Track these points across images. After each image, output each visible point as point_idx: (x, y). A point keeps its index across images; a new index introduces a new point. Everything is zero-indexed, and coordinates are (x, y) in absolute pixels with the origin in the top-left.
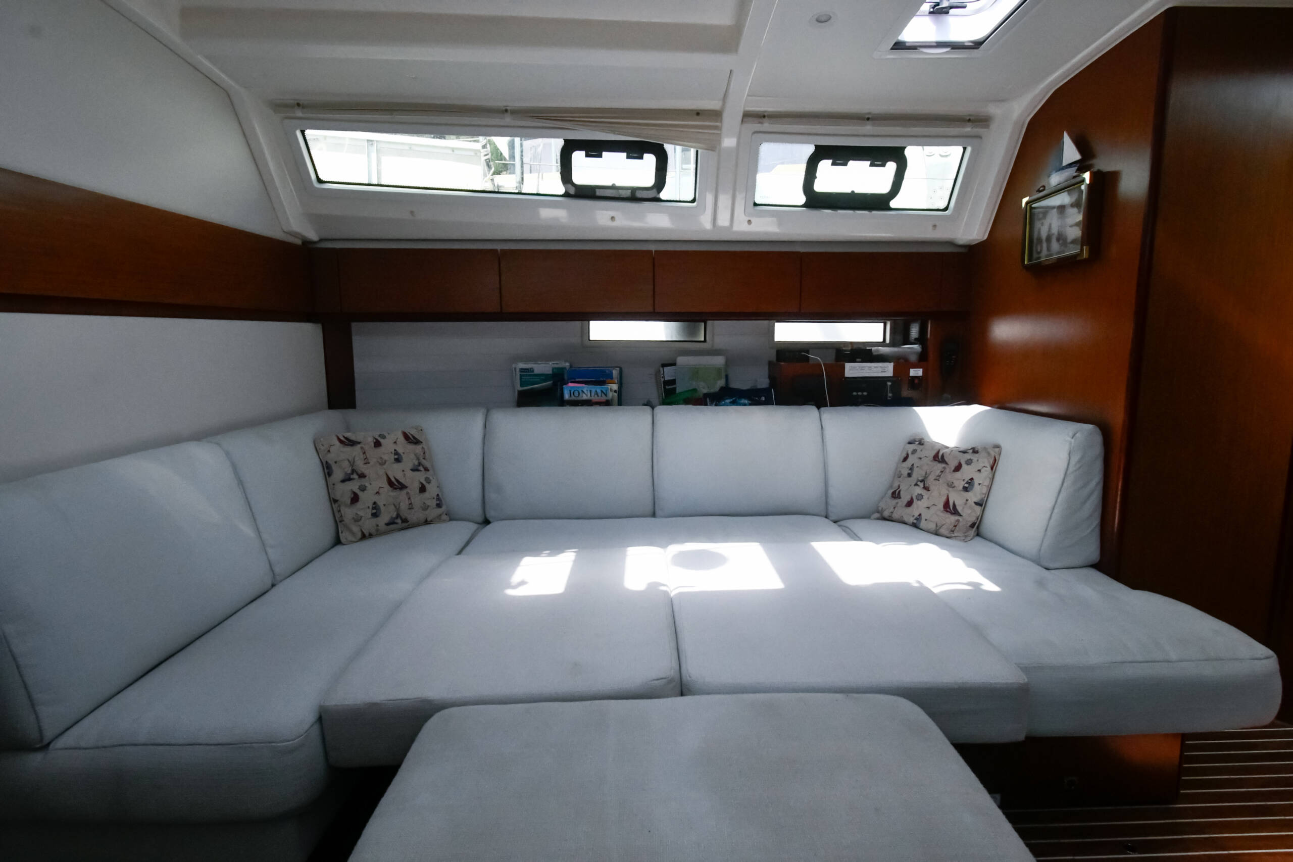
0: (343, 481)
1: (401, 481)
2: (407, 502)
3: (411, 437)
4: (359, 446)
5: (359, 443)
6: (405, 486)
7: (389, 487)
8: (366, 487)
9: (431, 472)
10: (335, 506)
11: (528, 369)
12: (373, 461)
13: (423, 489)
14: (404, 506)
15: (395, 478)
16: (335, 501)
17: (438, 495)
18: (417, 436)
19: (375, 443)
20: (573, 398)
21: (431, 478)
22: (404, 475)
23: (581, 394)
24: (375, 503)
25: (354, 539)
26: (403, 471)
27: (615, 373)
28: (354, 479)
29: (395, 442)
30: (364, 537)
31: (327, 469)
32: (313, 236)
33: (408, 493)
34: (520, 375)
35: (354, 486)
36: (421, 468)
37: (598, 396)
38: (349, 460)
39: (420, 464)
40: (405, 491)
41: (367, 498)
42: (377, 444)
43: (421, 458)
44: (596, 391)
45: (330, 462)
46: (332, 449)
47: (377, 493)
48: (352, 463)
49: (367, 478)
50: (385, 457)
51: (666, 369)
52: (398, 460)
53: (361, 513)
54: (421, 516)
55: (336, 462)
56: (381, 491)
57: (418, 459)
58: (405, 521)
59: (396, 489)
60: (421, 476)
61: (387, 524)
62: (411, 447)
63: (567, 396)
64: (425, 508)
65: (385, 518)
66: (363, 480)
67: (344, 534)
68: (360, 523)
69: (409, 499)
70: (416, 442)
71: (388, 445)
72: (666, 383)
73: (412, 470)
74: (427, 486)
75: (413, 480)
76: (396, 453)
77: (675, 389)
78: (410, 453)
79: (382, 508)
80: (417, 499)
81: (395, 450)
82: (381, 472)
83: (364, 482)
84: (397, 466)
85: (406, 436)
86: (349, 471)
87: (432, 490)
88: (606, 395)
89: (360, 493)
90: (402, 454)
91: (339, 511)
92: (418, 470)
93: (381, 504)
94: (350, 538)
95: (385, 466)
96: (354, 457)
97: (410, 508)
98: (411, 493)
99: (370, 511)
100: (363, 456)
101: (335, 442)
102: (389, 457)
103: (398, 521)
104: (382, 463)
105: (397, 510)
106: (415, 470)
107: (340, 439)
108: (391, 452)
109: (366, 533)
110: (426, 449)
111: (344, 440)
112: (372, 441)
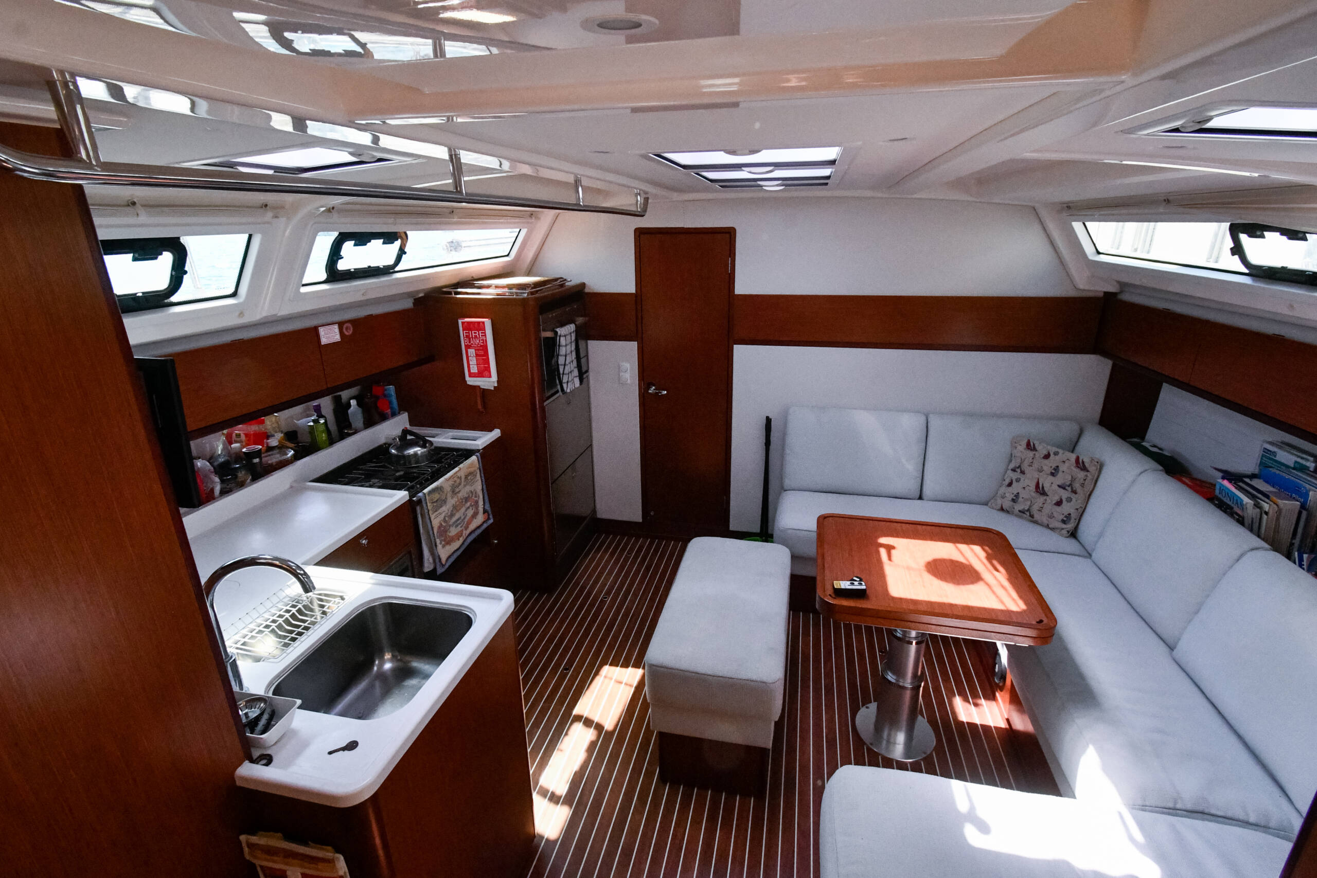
0: (1012, 470)
1: (1045, 489)
2: (1041, 505)
3: (1081, 463)
4: (1035, 453)
6: (1046, 494)
7: (1034, 487)
8: (1020, 480)
9: (1081, 495)
10: (999, 483)
11: (1270, 451)
12: (1036, 465)
13: (1059, 503)
14: (1035, 508)
15: (1043, 485)
16: (1003, 480)
17: (1069, 514)
18: (1086, 465)
19: (1045, 456)
21: (1074, 500)
22: (1051, 486)
24: (1018, 493)
26: (1053, 483)
28: (1018, 472)
29: (1064, 462)
30: (1002, 509)
31: (1011, 459)
33: (1046, 500)
34: (1263, 454)
35: (1014, 476)
36: (1069, 489)
38: (1021, 459)
39: (1070, 485)
40: (1045, 497)
41: (1016, 488)
43: (1077, 482)
45: (1013, 454)
46: (1019, 447)
47: (1024, 488)
48: (1022, 461)
49: (1024, 475)
50: (1045, 468)
52: (1053, 474)
53: (1008, 494)
54: (1045, 520)
55: (1016, 456)
56: (1028, 488)
57: (1073, 479)
58: (1032, 516)
59: (1038, 492)
60: (1065, 494)
61: (1020, 511)
62: (1078, 470)
64: (1051, 516)
65: (1018, 507)
66: (1022, 475)
67: (992, 501)
68: (1003, 500)
69: (1044, 504)
70: (1083, 469)
71: (1052, 461)
73: (1059, 486)
74: (1064, 502)
75: (1055, 493)
76: (1057, 469)
78: (1070, 474)
79: (1020, 499)
80: (1049, 508)
81: (1058, 467)
82: (1036, 475)
83: (1021, 476)
84: (1051, 477)
85: (1077, 460)
86: (1019, 466)
87: (1067, 508)
88: (1244, 510)
90: (1061, 471)
91: (1000, 486)
92: (1064, 488)
93: (1021, 496)
95: (1041, 474)
96: (1025, 459)
97: (1040, 510)
98: (1049, 501)
99: (1012, 496)
100: (1031, 460)
101: (1024, 443)
102: (1047, 469)
103: (1028, 514)
104: (1040, 470)
105: (1030, 506)
106: (1062, 487)
107: (1028, 444)
108: (1051, 467)
109: (1004, 507)
110: (1090, 477)
111: (1032, 444)
112: (1045, 452)
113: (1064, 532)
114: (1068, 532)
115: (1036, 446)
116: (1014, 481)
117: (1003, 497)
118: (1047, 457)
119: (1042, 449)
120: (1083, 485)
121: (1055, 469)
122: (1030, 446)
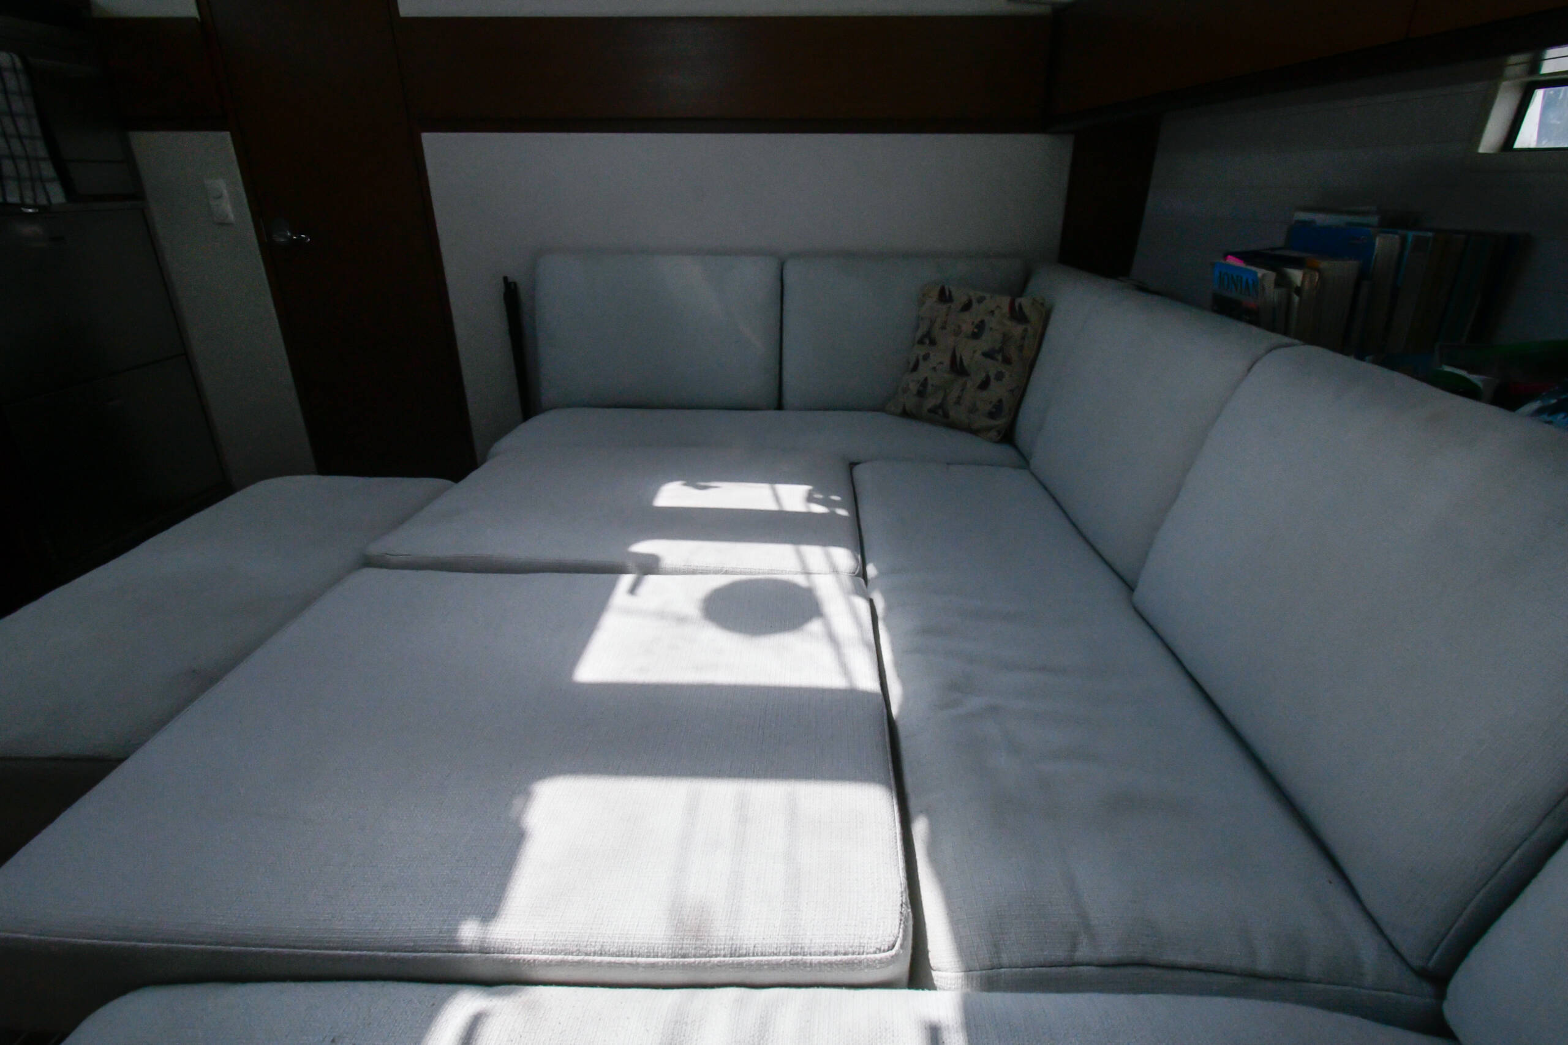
0: (919, 342)
1: (964, 363)
2: (958, 392)
3: (1017, 308)
4: (949, 305)
5: (952, 301)
6: (967, 372)
7: (949, 365)
8: (928, 356)
9: (1013, 366)
12: (951, 326)
13: (984, 385)
14: (951, 397)
15: (961, 358)
18: (1026, 311)
19: (964, 305)
21: (1007, 375)
22: (973, 358)
24: (926, 379)
26: (975, 352)
28: (926, 343)
29: (992, 312)
33: (966, 383)
35: (921, 351)
36: (1000, 357)
38: (931, 321)
39: (1001, 350)
40: (965, 378)
41: (924, 371)
45: (920, 316)
46: (928, 302)
47: (934, 368)
48: (932, 322)
49: (935, 346)
50: (964, 327)
52: (976, 335)
53: (911, 385)
54: (965, 418)
55: (923, 319)
56: (940, 368)
57: (1004, 343)
58: (946, 415)
59: (955, 372)
60: (993, 367)
61: (929, 411)
62: (1012, 323)
64: (973, 410)
65: (930, 402)
66: (932, 347)
69: (963, 390)
70: (1022, 319)
73: (985, 354)
74: (993, 381)
75: (981, 368)
76: (980, 326)
78: (998, 332)
79: (930, 389)
80: (970, 395)
81: (982, 321)
82: (952, 344)
83: (931, 349)
84: (972, 342)
85: (1012, 306)
86: (926, 333)
87: (996, 391)
88: (1262, 297)
89: (921, 362)
90: (988, 330)
91: (905, 374)
92: (992, 357)
93: (930, 382)
94: (894, 408)
95: (958, 338)
96: (937, 318)
97: (958, 401)
98: (970, 383)
99: (919, 387)
100: (944, 318)
101: (935, 293)
102: (967, 328)
103: (940, 412)
104: (958, 333)
105: (945, 398)
106: (987, 355)
107: (942, 291)
108: (973, 324)
109: (907, 409)
110: (1031, 334)
111: (947, 293)
112: (964, 299)
113: (993, 434)
114: (999, 432)
115: (953, 293)
116: (921, 358)
117: (906, 390)
118: (967, 307)
119: (960, 297)
120: (1021, 348)
121: (978, 327)
122: (944, 297)
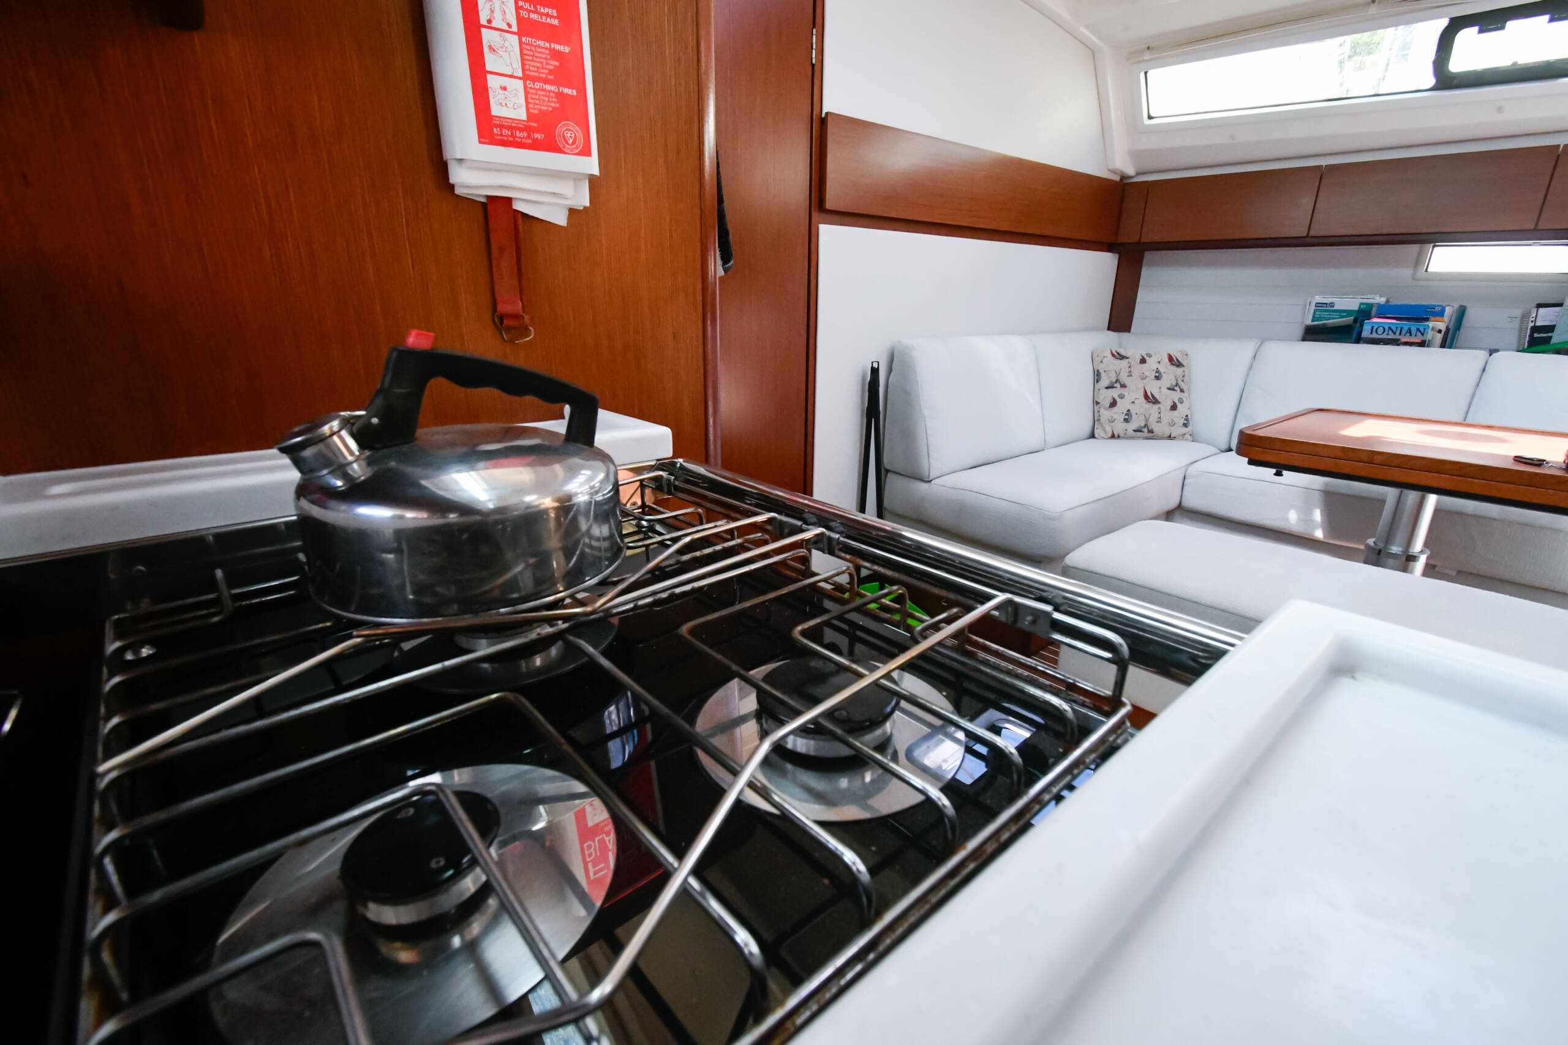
0: (1107, 388)
1: (1156, 396)
2: (1157, 415)
3: (1175, 359)
4: (1127, 360)
5: (1128, 358)
6: (1158, 401)
7: (1144, 399)
8: (1124, 395)
9: (1186, 394)
10: (1096, 408)
11: (1327, 304)
12: (1135, 375)
13: (1174, 407)
14: (1153, 419)
15: (1151, 394)
16: (1097, 403)
17: (1187, 416)
18: (1180, 360)
19: (1141, 360)
20: (1374, 336)
21: (1184, 399)
22: (1160, 392)
23: (1386, 332)
24: (1129, 410)
25: (1104, 436)
26: (1160, 388)
27: (1448, 311)
28: (1116, 387)
29: (1159, 362)
30: (1113, 436)
31: (1097, 376)
32: (1130, 170)
33: (1159, 408)
34: (1315, 309)
35: (1115, 393)
36: (1177, 388)
37: (1411, 335)
38: (1116, 372)
39: (1177, 385)
40: (1157, 406)
41: (1122, 406)
42: (1143, 361)
43: (1180, 380)
44: (1410, 329)
45: (1100, 370)
46: (1105, 360)
47: (1133, 402)
48: (1118, 374)
49: (1127, 388)
50: (1147, 374)
51: (1542, 311)
52: (1157, 378)
53: (1115, 416)
54: (1166, 430)
55: (1105, 371)
56: (1136, 401)
57: (1177, 380)
58: (1151, 431)
59: (1150, 402)
60: (1175, 396)
61: (1135, 431)
62: (1174, 368)
63: (1366, 333)
64: (1172, 424)
65: (1135, 424)
66: (1124, 389)
67: (1098, 430)
68: (1113, 424)
69: (1160, 413)
70: (1179, 365)
71: (1151, 363)
72: (1535, 329)
73: (1169, 389)
74: (1179, 405)
75: (1167, 398)
76: (1158, 371)
77: (1550, 338)
78: (1170, 374)
79: (1134, 416)
80: (1167, 415)
81: (1157, 369)
82: (1141, 385)
83: (1124, 391)
84: (1155, 383)
85: (1170, 358)
86: (1114, 380)
87: (1183, 410)
88: (1423, 334)
89: (1118, 400)
90: (1163, 374)
91: (1099, 412)
92: (1174, 390)
93: (1133, 412)
94: (1102, 434)
95: (1145, 381)
96: (1121, 369)
97: (1158, 421)
98: (1163, 409)
99: (1123, 416)
100: (1128, 370)
101: (1108, 354)
102: (1150, 374)
103: (1145, 430)
104: (1144, 378)
105: (1147, 420)
106: (1171, 389)
107: (1113, 354)
108: (1154, 370)
109: (1116, 434)
110: (1186, 373)
111: (1115, 354)
112: (1138, 358)
113: (1187, 437)
114: (1190, 435)
115: (1123, 353)
116: (1116, 398)
117: (1110, 421)
119: (1134, 355)
121: (1156, 372)
122: (1117, 356)
